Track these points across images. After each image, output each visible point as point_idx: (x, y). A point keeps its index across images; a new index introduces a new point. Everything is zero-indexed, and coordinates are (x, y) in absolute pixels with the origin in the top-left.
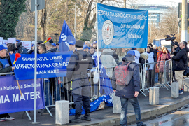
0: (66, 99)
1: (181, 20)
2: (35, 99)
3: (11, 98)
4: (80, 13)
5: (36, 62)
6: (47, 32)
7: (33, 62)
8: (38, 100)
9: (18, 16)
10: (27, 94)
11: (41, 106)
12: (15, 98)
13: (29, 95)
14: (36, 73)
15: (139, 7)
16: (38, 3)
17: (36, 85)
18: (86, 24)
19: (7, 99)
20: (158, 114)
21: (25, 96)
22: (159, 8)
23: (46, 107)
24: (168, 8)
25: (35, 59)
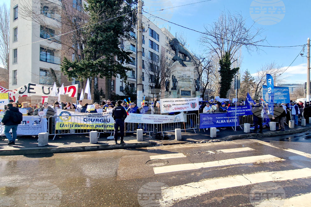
0: (248, 123)
1: (306, 91)
2: (235, 122)
3: (226, 121)
4: (253, 89)
5: (236, 109)
6: (238, 97)
7: (235, 109)
8: (237, 123)
9: (227, 91)
10: (232, 120)
11: (238, 125)
12: (228, 121)
13: (233, 121)
14: (236, 114)
15: (282, 85)
16: (237, 86)
17: (236, 117)
18: (256, 93)
19: (225, 121)
20: (294, 132)
21: (232, 121)
22: (292, 85)
23: (240, 125)
24: (298, 85)
25: (236, 108)
